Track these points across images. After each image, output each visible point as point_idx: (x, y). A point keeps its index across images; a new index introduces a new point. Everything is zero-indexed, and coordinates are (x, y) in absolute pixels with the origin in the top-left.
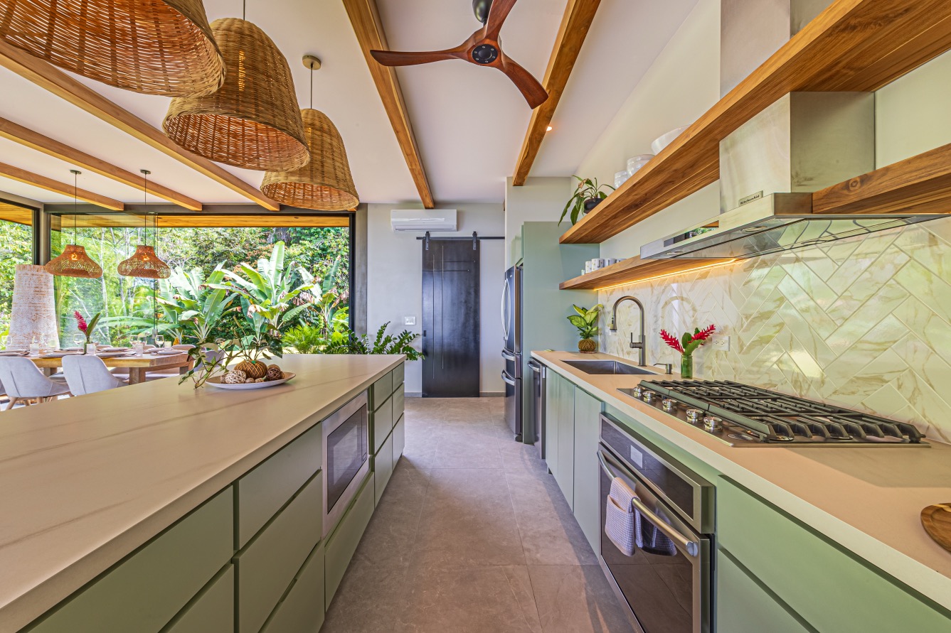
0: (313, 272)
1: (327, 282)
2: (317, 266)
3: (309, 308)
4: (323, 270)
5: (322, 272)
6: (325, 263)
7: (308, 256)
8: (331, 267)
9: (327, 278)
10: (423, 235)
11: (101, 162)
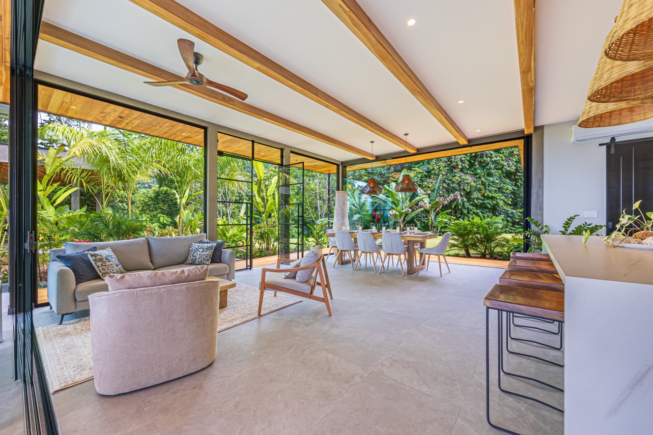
0: (423, 188)
1: (433, 193)
2: (426, 183)
3: (422, 211)
4: (430, 186)
5: (429, 187)
6: (431, 181)
7: (418, 177)
8: (436, 183)
9: (433, 191)
10: (608, 140)
11: (391, 133)
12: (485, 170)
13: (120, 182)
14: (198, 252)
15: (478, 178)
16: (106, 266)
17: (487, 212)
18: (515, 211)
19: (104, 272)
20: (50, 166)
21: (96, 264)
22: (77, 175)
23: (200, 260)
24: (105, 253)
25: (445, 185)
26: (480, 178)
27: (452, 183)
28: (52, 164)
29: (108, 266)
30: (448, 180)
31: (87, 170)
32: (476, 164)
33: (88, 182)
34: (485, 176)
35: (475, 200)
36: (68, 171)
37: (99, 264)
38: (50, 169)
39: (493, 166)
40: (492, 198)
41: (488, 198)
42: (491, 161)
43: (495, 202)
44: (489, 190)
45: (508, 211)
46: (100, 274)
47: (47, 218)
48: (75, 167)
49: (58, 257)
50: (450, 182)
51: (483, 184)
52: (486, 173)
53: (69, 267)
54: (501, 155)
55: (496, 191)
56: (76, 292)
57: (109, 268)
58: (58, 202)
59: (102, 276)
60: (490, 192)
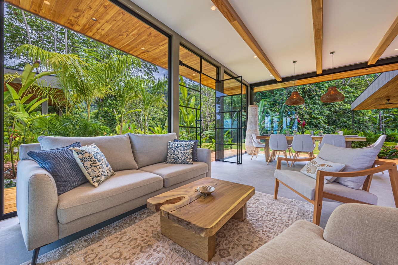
12: (312, 100)
13: (82, 95)
14: (179, 151)
15: (307, 105)
16: (96, 166)
17: (313, 127)
18: (330, 127)
19: (94, 175)
20: (26, 79)
21: (83, 164)
22: (46, 92)
23: (183, 159)
24: (93, 149)
25: (286, 110)
26: (308, 105)
27: (291, 108)
28: (28, 78)
29: (98, 167)
30: (288, 106)
31: (54, 88)
32: (306, 96)
33: (55, 98)
34: (312, 104)
35: (306, 120)
36: (39, 88)
37: (88, 164)
38: (26, 82)
39: (317, 98)
40: (317, 118)
41: (314, 118)
42: (316, 94)
43: (319, 121)
44: (314, 113)
45: (325, 127)
46: (90, 178)
47: (21, 118)
48: (45, 86)
49: (30, 154)
50: (290, 108)
51: (311, 109)
52: (313, 102)
53: (46, 169)
54: (322, 91)
55: (318, 114)
56: (58, 210)
57: (100, 170)
58: (32, 109)
59: (92, 182)
60: (315, 114)
